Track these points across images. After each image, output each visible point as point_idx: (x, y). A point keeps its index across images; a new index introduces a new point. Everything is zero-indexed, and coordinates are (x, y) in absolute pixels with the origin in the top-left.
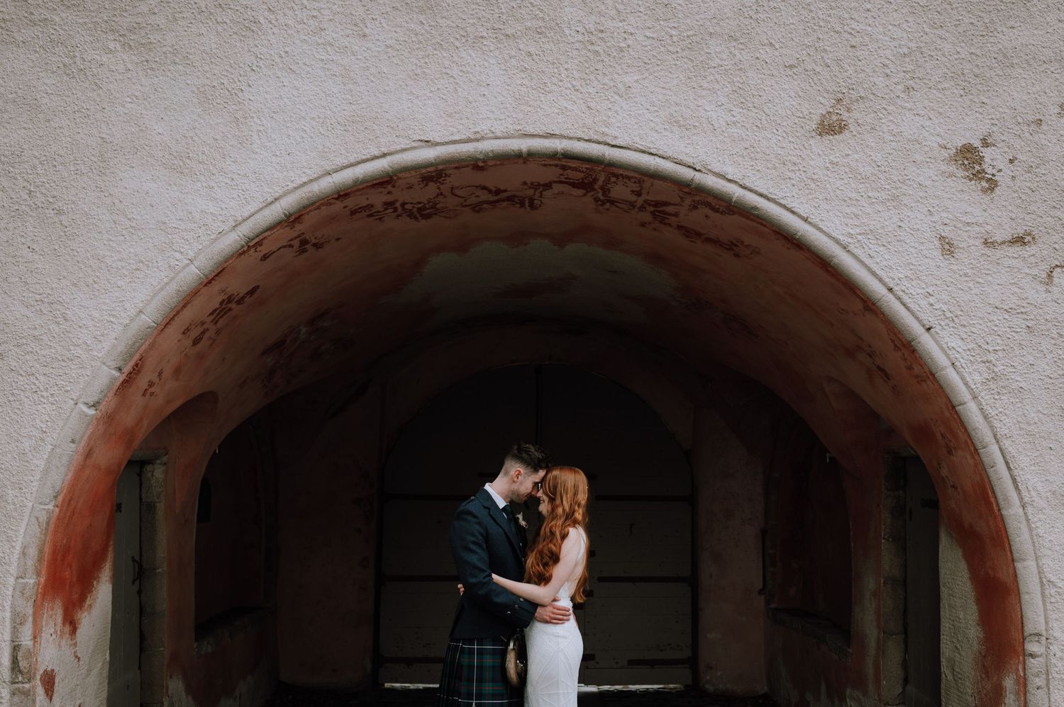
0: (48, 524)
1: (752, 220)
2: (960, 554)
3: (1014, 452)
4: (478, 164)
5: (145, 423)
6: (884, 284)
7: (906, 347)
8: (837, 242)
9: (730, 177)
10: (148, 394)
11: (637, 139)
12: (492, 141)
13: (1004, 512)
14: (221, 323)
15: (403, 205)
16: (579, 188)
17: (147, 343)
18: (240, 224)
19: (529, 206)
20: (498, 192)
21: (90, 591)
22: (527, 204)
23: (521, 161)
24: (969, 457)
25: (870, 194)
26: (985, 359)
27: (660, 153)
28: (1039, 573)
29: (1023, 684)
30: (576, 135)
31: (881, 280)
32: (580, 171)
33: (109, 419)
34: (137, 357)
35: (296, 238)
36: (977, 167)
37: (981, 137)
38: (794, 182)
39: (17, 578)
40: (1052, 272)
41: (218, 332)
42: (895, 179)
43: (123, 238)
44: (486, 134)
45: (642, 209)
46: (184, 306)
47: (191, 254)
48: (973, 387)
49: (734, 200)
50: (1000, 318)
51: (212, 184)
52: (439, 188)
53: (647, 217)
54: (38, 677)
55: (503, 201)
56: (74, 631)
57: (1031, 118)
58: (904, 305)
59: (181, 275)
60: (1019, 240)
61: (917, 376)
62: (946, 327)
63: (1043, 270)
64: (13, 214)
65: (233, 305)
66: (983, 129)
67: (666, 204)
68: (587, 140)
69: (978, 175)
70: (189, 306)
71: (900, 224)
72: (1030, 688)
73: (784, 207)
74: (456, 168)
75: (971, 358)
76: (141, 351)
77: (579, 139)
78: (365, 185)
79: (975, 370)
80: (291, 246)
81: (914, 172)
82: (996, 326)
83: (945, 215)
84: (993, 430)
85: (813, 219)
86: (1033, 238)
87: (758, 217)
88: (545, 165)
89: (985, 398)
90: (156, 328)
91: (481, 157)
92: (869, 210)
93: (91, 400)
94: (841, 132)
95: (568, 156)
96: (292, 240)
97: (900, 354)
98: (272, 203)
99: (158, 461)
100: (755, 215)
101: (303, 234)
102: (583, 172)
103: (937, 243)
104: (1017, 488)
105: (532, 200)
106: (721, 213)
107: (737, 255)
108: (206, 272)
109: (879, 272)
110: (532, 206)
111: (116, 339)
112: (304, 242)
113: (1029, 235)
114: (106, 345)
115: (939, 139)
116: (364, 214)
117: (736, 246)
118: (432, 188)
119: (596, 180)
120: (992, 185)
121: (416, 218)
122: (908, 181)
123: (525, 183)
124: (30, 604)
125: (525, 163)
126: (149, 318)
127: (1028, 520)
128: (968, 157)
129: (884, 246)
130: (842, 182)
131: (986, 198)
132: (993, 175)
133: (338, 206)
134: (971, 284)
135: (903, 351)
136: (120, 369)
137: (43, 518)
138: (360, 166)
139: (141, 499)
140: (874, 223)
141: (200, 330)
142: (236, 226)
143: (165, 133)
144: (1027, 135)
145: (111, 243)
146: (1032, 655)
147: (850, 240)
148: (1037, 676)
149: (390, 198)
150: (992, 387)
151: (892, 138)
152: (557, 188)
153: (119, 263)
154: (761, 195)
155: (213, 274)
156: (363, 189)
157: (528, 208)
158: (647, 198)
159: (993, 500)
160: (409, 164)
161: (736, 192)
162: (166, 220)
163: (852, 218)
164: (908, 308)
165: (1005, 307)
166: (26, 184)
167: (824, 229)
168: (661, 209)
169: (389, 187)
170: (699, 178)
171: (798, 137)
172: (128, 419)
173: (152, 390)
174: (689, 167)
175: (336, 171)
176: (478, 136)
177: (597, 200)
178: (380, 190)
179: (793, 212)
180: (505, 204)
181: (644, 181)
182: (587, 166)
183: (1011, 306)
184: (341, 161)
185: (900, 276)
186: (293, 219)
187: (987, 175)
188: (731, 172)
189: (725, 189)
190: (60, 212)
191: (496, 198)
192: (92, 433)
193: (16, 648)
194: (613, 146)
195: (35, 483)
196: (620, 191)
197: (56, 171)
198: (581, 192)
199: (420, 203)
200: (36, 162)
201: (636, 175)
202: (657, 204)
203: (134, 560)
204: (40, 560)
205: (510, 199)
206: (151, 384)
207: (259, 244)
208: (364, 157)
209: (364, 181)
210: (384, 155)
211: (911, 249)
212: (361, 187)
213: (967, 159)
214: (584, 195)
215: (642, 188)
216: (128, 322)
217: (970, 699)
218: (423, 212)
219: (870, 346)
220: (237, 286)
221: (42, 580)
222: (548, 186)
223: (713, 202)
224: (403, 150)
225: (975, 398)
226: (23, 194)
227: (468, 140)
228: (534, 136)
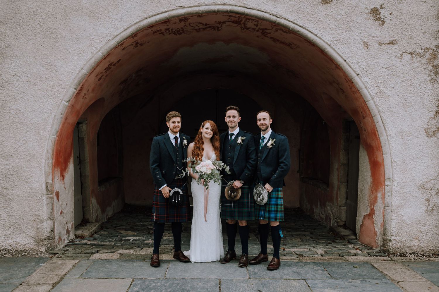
0: (55, 142)
1: (297, 35)
2: (366, 153)
3: (385, 118)
4: (199, 15)
5: (83, 108)
6: (343, 59)
7: (350, 81)
8: (327, 43)
9: (289, 20)
10: (84, 98)
11: (256, 6)
12: (205, 7)
13: (381, 138)
14: (108, 73)
15: (172, 29)
16: (235, 23)
17: (85, 80)
18: (116, 37)
19: (217, 30)
20: (206, 25)
21: (67, 166)
22: (216, 29)
23: (215, 14)
24: (370, 119)
25: (339, 26)
26: (377, 85)
27: (265, 11)
28: (391, 158)
29: (384, 195)
30: (235, 4)
31: (342, 57)
32: (236, 17)
33: (72, 106)
34: (81, 85)
35: (135, 42)
36: (378, 16)
37: (380, 5)
38: (312, 22)
39: (46, 160)
40: (402, 54)
41: (106, 76)
42: (349, 20)
43: (74, 42)
44: (202, 4)
45: (258, 31)
46: (97, 67)
47: (99, 48)
48: (372, 95)
49: (291, 28)
50: (383, 71)
51: (105, 22)
52: (185, 24)
53: (259, 34)
54: (54, 193)
55: (208, 28)
56: (64, 179)
58: (350, 66)
59: (96, 55)
60: (392, 43)
61: (353, 92)
62: (364, 74)
63: (399, 54)
64: (35, 33)
65: (112, 66)
66: (381, 2)
67: (266, 29)
68: (239, 6)
69: (378, 19)
70: (98, 66)
71: (349, 37)
72: (386, 196)
73: (308, 31)
74: (192, 16)
75: (372, 85)
76: (83, 83)
77: (236, 6)
78: (159, 23)
79: (373, 89)
80: (132, 45)
81: (355, 18)
82: (381, 74)
83: (365, 34)
84: (378, 110)
85: (319, 35)
86: (397, 42)
87: (299, 34)
88: (223, 15)
89: (377, 99)
90: (87, 74)
91: (201, 12)
92: (339, 32)
93: (67, 99)
94: (330, 3)
95: (232, 12)
96: (133, 43)
97: (348, 84)
98: (127, 29)
99: (84, 123)
100: (298, 34)
101: (137, 40)
102: (237, 18)
103: (362, 44)
104: (385, 130)
105: (218, 28)
106: (286, 33)
107: (292, 48)
108: (104, 54)
109: (342, 55)
110: (218, 30)
111: (74, 78)
112: (137, 43)
113: (395, 41)
114: (71, 80)
115: (365, 6)
116: (158, 33)
117: (291, 44)
118: (183, 24)
119: (241, 21)
120: (383, 22)
121: (176, 34)
122: (353, 21)
123: (216, 22)
124: (51, 169)
125: (216, 14)
126: (85, 71)
127: (388, 141)
128: (375, 12)
129: (343, 45)
130: (329, 22)
131: (381, 27)
132: (384, 19)
133: (150, 30)
134: (373, 59)
135: (349, 83)
136: (76, 89)
137: (53, 140)
138: (157, 16)
139: (79, 136)
140: (340, 36)
141: (101, 75)
142: (114, 38)
143: (87, 3)
144: (397, 4)
145: (70, 44)
146: (387, 186)
147: (331, 43)
148: (388, 192)
149: (167, 27)
150: (379, 95)
151: (348, 5)
152: (227, 23)
153: (74, 52)
154: (300, 26)
155: (107, 55)
156: (159, 24)
157: (217, 31)
158: (260, 27)
159: (377, 134)
160: (175, 15)
161: (292, 25)
162: (89, 35)
163: (332, 35)
164: (351, 67)
165: (385, 67)
166: (39, 22)
167: (323, 39)
168: (265, 31)
169: (168, 23)
170: (279, 20)
171: (314, 5)
172: (78, 107)
173: (85, 97)
174: (275, 16)
175: (149, 18)
176: (200, 4)
177: (241, 28)
178: (164, 24)
179: (312, 33)
180: (208, 29)
181: (259, 21)
182: (239, 16)
183: (387, 66)
184: (151, 14)
185: (349, 56)
186: (134, 35)
187: (381, 19)
188: (290, 18)
189: (288, 24)
190: (52, 33)
191: (206, 27)
192: (68, 111)
193: (47, 183)
194: (248, 8)
195: (49, 129)
196: (250, 25)
197: (49, 18)
198: (236, 25)
199: (178, 29)
200: (42, 14)
201: (256, 19)
202: (263, 29)
203: (78, 157)
204: (53, 154)
205: (210, 27)
206: (85, 94)
207: (122, 44)
208: (159, 12)
209: (159, 21)
210: (166, 12)
211: (353, 46)
212: (158, 23)
213: (375, 13)
214: (237, 26)
215: (258, 23)
216: (78, 72)
217: (367, 201)
218: (179, 32)
219: (338, 81)
220: (113, 59)
221: (54, 161)
222: (224, 23)
223: (283, 29)
224: (173, 10)
225: (373, 99)
226: (38, 26)
227: (196, 6)
228: (220, 4)
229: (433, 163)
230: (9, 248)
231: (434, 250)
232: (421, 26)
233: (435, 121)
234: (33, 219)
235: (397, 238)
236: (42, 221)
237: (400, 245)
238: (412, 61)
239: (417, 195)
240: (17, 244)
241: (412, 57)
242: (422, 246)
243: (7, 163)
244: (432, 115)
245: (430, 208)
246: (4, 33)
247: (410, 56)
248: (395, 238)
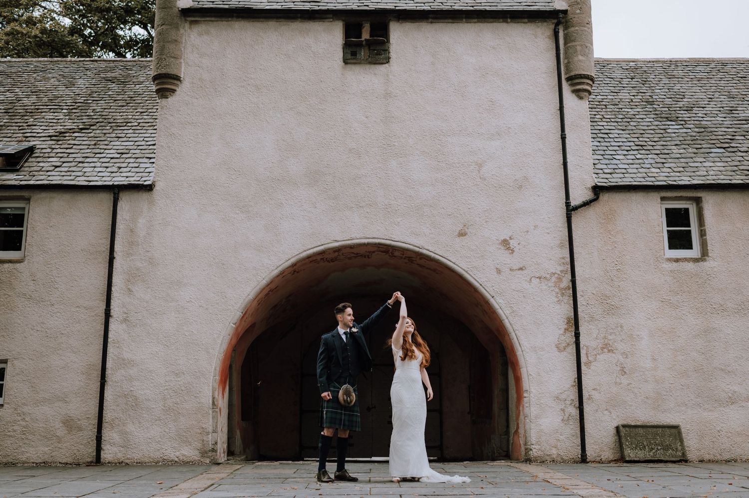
0: (222, 360)
2: (512, 371)
3: (519, 334)
4: (351, 247)
7: (487, 303)
8: (464, 270)
10: (245, 322)
11: (401, 239)
12: (356, 240)
13: (517, 353)
14: (266, 298)
15: (326, 259)
16: (383, 253)
17: (250, 304)
18: (278, 267)
20: (357, 254)
21: (226, 387)
23: (365, 245)
24: (508, 336)
25: (474, 255)
26: (510, 306)
27: (409, 243)
28: (527, 372)
31: (478, 282)
32: (384, 248)
33: (237, 329)
34: (246, 309)
36: (508, 246)
37: (509, 236)
38: (451, 252)
39: (214, 376)
40: (531, 278)
41: (264, 301)
42: (482, 250)
43: (243, 272)
44: (354, 238)
45: (405, 259)
47: (263, 277)
48: (507, 315)
49: (432, 257)
50: (515, 293)
51: (269, 255)
52: (338, 253)
53: (406, 261)
54: (219, 408)
56: (224, 398)
57: (525, 230)
58: (485, 289)
59: (260, 283)
60: (521, 269)
61: (492, 312)
62: (498, 296)
63: (529, 278)
64: (209, 265)
65: (271, 292)
66: (510, 234)
67: (412, 258)
68: (386, 239)
69: (508, 249)
70: (261, 292)
71: (484, 264)
72: (525, 407)
73: (447, 259)
74: (345, 247)
75: (506, 306)
76: (248, 307)
77: (383, 239)
79: (507, 309)
80: (291, 273)
81: (488, 248)
82: (514, 296)
83: (498, 261)
84: (513, 328)
85: (457, 263)
86: (525, 268)
88: (373, 246)
89: (511, 318)
90: (253, 300)
91: (353, 244)
92: (474, 260)
93: (234, 322)
94: (465, 236)
95: (380, 244)
96: (292, 271)
97: (486, 305)
98: (288, 260)
100: (439, 262)
101: (295, 269)
103: (495, 270)
104: (520, 345)
105: (368, 256)
106: (430, 261)
107: (437, 273)
109: (478, 280)
110: (368, 257)
111: (241, 303)
112: (295, 271)
114: (239, 305)
115: (496, 237)
116: (314, 262)
118: (336, 254)
119: (389, 250)
120: (513, 251)
121: (330, 262)
122: (486, 251)
123: (366, 251)
124: (217, 385)
126: (251, 297)
127: (524, 356)
128: (505, 243)
129: (479, 271)
130: (465, 251)
131: (511, 256)
132: (513, 248)
133: (308, 260)
134: (506, 283)
136: (242, 313)
137: (220, 358)
138: (315, 248)
140: (476, 264)
141: (261, 301)
143: (254, 239)
144: (524, 235)
145: (239, 274)
146: (525, 397)
147: (468, 269)
148: (526, 403)
149: (323, 257)
150: (513, 315)
151: (481, 237)
152: (376, 253)
153: (242, 280)
154: (440, 256)
155: (269, 283)
156: (316, 255)
158: (406, 255)
159: (515, 351)
160: (330, 247)
161: (433, 255)
162: (256, 266)
163: (469, 263)
164: (486, 291)
165: (517, 290)
167: (460, 266)
169: (323, 254)
170: (421, 250)
171: (452, 237)
172: (240, 330)
173: (246, 320)
174: (418, 247)
175: (308, 250)
176: (352, 238)
177: (390, 256)
178: (321, 254)
179: (450, 261)
180: (359, 257)
181: (404, 251)
182: (386, 246)
184: (310, 247)
185: (484, 280)
186: (294, 265)
187: (511, 249)
188: (431, 249)
189: (430, 254)
190: (223, 264)
192: (233, 333)
193: (214, 398)
194: (394, 241)
195: (218, 348)
196: (396, 254)
198: (385, 254)
199: (332, 258)
201: (402, 249)
202: (409, 257)
204: (221, 371)
205: (361, 256)
206: (247, 318)
207: (283, 273)
209: (316, 253)
210: (322, 245)
211: (487, 272)
212: (314, 254)
215: (404, 253)
216: (245, 298)
217: (514, 418)
218: (332, 260)
220: (273, 286)
222: (374, 252)
223: (426, 258)
224: (328, 243)
225: (507, 318)
226: (212, 259)
227: (349, 240)
228: (369, 238)
229: (565, 376)
230: (176, 459)
231: (573, 458)
232: (546, 254)
233: (565, 338)
234: (199, 432)
235: (537, 447)
236: (208, 433)
237: (540, 453)
238: (540, 285)
239: (553, 406)
240: (183, 455)
241: (540, 280)
242: (562, 454)
243: (179, 379)
244: (562, 332)
245: (566, 418)
246: (182, 265)
247: (538, 280)
248: (535, 447)
